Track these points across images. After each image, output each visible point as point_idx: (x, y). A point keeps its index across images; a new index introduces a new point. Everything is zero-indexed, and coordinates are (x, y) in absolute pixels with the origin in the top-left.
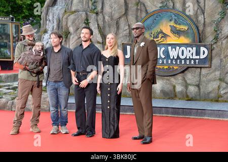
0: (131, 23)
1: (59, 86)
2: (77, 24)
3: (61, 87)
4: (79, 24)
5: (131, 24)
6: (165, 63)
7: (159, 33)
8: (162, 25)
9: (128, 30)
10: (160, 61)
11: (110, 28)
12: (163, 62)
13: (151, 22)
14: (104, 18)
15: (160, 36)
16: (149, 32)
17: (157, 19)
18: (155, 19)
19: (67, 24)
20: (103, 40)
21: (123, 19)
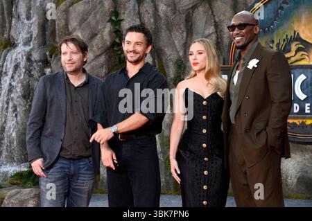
0: (222, 18)
1: (79, 169)
2: (93, 23)
3: (82, 171)
4: (97, 23)
5: (221, 21)
6: (307, 111)
7: (291, 41)
8: (299, 20)
9: (214, 37)
10: (296, 108)
11: (170, 31)
12: (302, 110)
13: (272, 16)
14: (156, 8)
15: (294, 47)
16: (267, 38)
17: (285, 6)
18: (281, 8)
19: (67, 25)
20: (154, 60)
21: (201, 9)
